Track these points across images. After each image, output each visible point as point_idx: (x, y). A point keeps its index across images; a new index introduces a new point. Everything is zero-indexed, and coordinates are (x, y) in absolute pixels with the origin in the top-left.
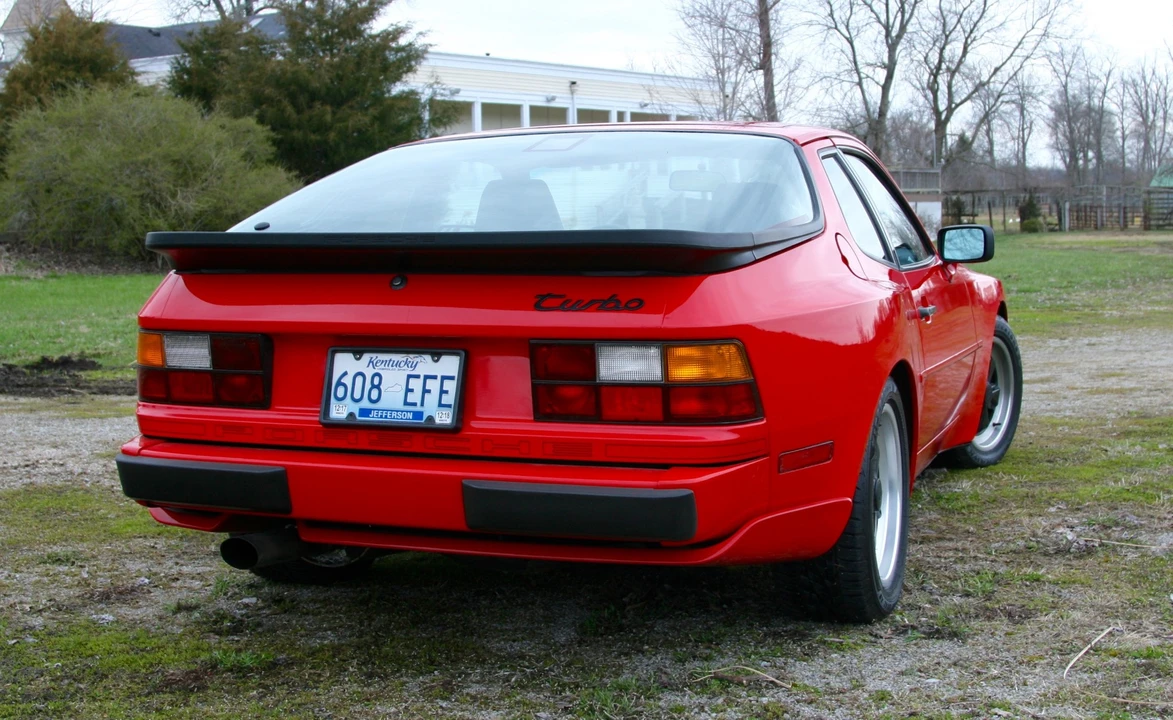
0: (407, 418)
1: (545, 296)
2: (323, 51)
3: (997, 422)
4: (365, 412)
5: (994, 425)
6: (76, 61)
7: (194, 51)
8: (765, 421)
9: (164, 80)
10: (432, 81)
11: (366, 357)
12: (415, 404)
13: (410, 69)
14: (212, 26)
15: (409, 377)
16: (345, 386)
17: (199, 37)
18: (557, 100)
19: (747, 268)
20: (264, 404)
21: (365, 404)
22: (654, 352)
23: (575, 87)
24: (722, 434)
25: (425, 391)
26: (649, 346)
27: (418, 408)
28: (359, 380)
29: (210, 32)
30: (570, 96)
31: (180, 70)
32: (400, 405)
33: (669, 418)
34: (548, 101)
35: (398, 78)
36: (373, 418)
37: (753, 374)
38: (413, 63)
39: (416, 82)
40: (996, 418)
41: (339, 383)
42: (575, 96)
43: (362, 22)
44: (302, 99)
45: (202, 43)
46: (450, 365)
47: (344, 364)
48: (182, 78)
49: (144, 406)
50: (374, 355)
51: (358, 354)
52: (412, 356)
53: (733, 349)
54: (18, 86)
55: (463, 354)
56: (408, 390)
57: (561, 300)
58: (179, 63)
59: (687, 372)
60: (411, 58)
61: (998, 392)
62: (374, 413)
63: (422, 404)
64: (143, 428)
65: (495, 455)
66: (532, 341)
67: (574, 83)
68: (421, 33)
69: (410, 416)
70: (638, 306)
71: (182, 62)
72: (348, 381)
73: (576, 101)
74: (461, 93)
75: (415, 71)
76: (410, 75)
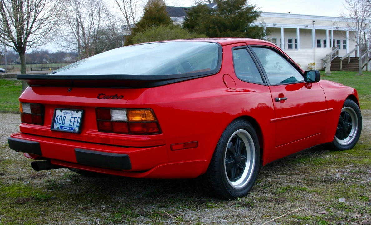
0: (69, 129)
1: (100, 94)
2: (228, 13)
3: (351, 135)
4: (61, 127)
5: (350, 136)
6: (155, 18)
7: (190, 15)
8: (163, 134)
9: (182, 23)
10: (262, 23)
11: (63, 111)
12: (71, 125)
13: (255, 19)
14: (196, 7)
15: (71, 117)
16: (58, 119)
17: (192, 10)
18: (308, 27)
19: (164, 86)
20: (42, 124)
21: (61, 125)
22: (125, 112)
23: (314, 23)
24: (146, 138)
25: (74, 122)
26: (123, 110)
27: (72, 127)
28: (61, 117)
29: (195, 8)
30: (313, 25)
31: (187, 20)
32: (69, 126)
33: (130, 133)
34: (306, 27)
35: (251, 22)
36: (63, 129)
37: (157, 120)
38: (256, 17)
39: (257, 23)
40: (351, 134)
41: (57, 119)
42: (315, 25)
43: (241, 5)
44: (222, 28)
45: (193, 12)
46: (79, 114)
47: (59, 113)
48: (187, 22)
49: (22, 124)
50: (65, 111)
51: (61, 110)
52: (72, 111)
53: (149, 112)
54: (139, 26)
55: (82, 110)
56: (71, 121)
57: (104, 96)
58: (186, 18)
59: (137, 118)
60: (256, 15)
61: (352, 125)
62: (63, 127)
63: (73, 126)
64: (21, 130)
65: (88, 141)
66: (96, 108)
67: (314, 21)
68: (259, 8)
69: (70, 129)
70: (122, 97)
71: (187, 18)
72: (58, 118)
73: (315, 27)
74: (277, 25)
75: (257, 20)
76: (255, 21)
